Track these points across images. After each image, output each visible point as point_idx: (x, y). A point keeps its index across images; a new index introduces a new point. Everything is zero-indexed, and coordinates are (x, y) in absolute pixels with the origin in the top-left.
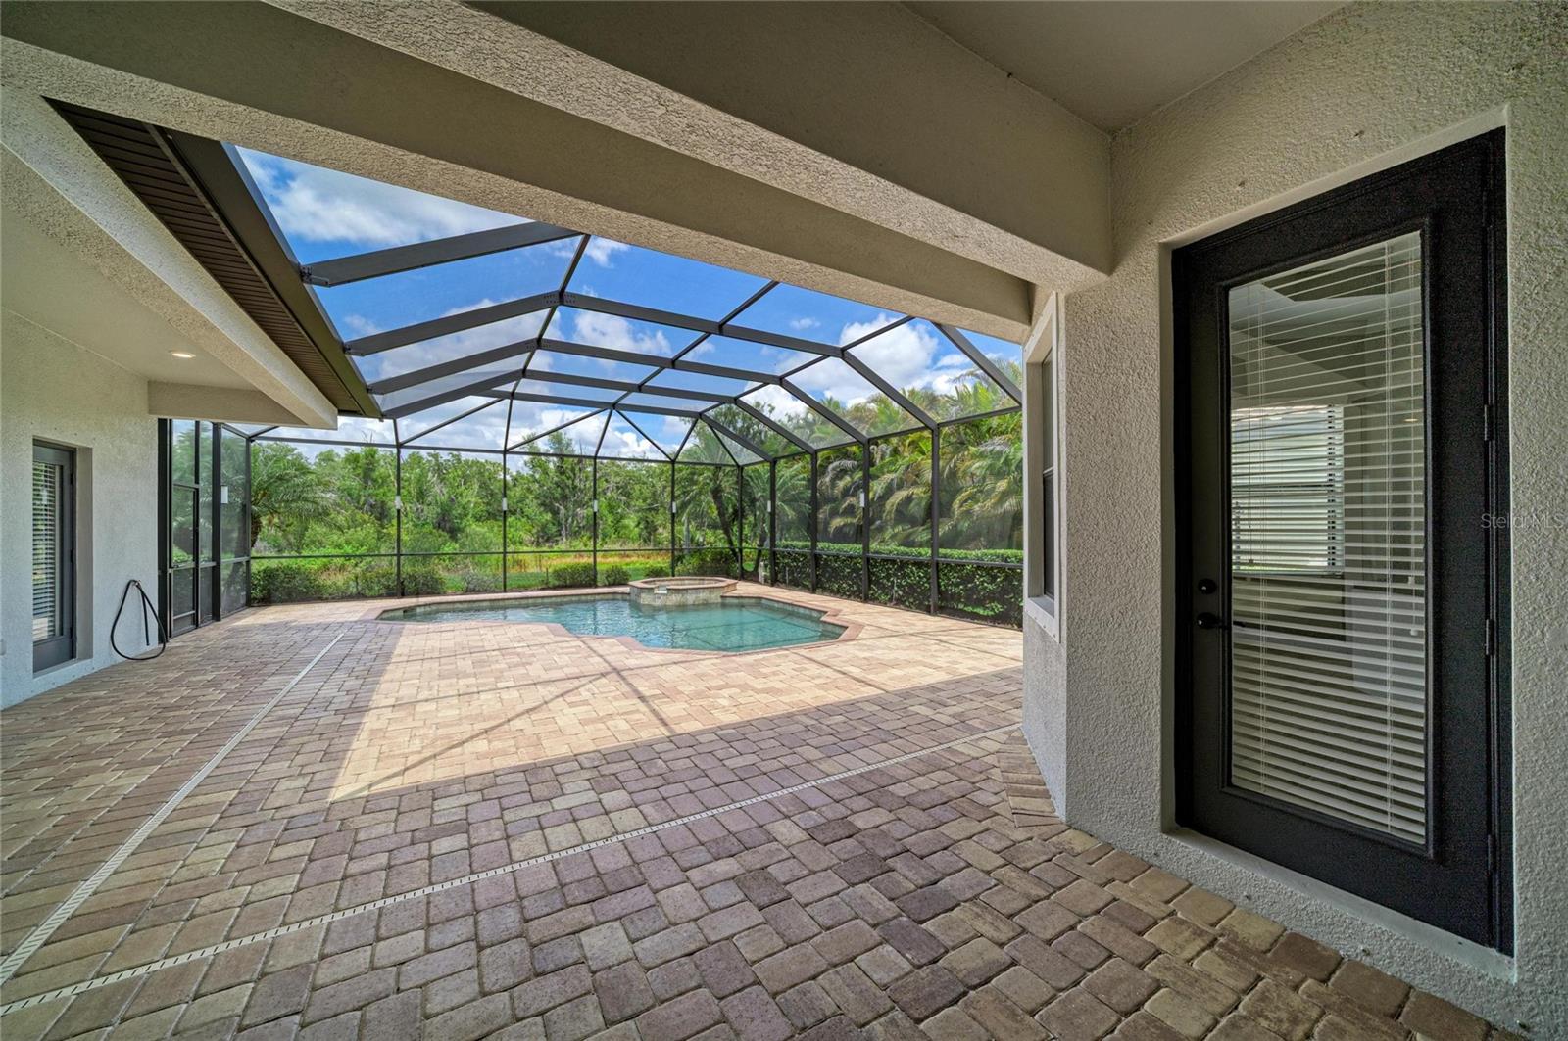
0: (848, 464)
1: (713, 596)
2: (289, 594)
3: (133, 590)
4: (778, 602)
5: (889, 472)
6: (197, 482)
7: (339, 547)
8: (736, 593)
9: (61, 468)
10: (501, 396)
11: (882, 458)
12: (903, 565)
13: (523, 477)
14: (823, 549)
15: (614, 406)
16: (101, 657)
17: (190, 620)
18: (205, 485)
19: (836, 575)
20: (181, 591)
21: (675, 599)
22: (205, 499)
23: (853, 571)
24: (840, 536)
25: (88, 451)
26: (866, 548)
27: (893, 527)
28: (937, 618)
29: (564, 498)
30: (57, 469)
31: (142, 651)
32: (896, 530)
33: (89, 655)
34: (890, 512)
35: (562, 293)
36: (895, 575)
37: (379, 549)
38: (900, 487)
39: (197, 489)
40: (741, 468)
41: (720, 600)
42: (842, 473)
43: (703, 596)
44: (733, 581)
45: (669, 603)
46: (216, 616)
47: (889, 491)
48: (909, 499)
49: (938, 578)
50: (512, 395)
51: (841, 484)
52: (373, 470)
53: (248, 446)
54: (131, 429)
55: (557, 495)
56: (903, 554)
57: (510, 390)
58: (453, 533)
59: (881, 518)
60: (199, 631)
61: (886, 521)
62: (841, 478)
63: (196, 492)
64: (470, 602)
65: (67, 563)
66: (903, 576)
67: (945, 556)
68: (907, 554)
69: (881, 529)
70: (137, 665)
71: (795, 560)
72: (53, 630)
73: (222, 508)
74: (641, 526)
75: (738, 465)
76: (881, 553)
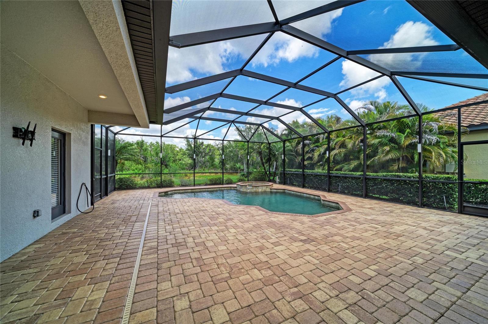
0: (308, 142)
1: (267, 189)
2: (127, 186)
3: (84, 186)
4: (293, 191)
6: (101, 148)
7: (134, 170)
8: (274, 188)
9: (61, 140)
10: (196, 118)
11: (323, 139)
13: (182, 149)
15: (233, 122)
16: (74, 213)
17: (99, 196)
18: (103, 149)
20: (97, 186)
22: (103, 154)
25: (70, 134)
26: (329, 172)
30: (59, 140)
31: (86, 209)
33: (70, 212)
35: (241, 70)
36: (339, 182)
37: (145, 171)
38: (333, 149)
39: (101, 150)
40: (269, 144)
41: (270, 190)
43: (264, 189)
44: (272, 183)
45: (253, 191)
46: (106, 194)
48: (339, 154)
50: (200, 118)
52: (143, 147)
53: (115, 137)
54: (83, 127)
56: (343, 174)
57: (200, 116)
58: (167, 166)
59: (322, 161)
60: (102, 200)
63: (101, 151)
65: (62, 177)
69: (322, 165)
70: (86, 215)
72: (58, 203)
73: (108, 157)
74: (221, 164)
76: (333, 174)
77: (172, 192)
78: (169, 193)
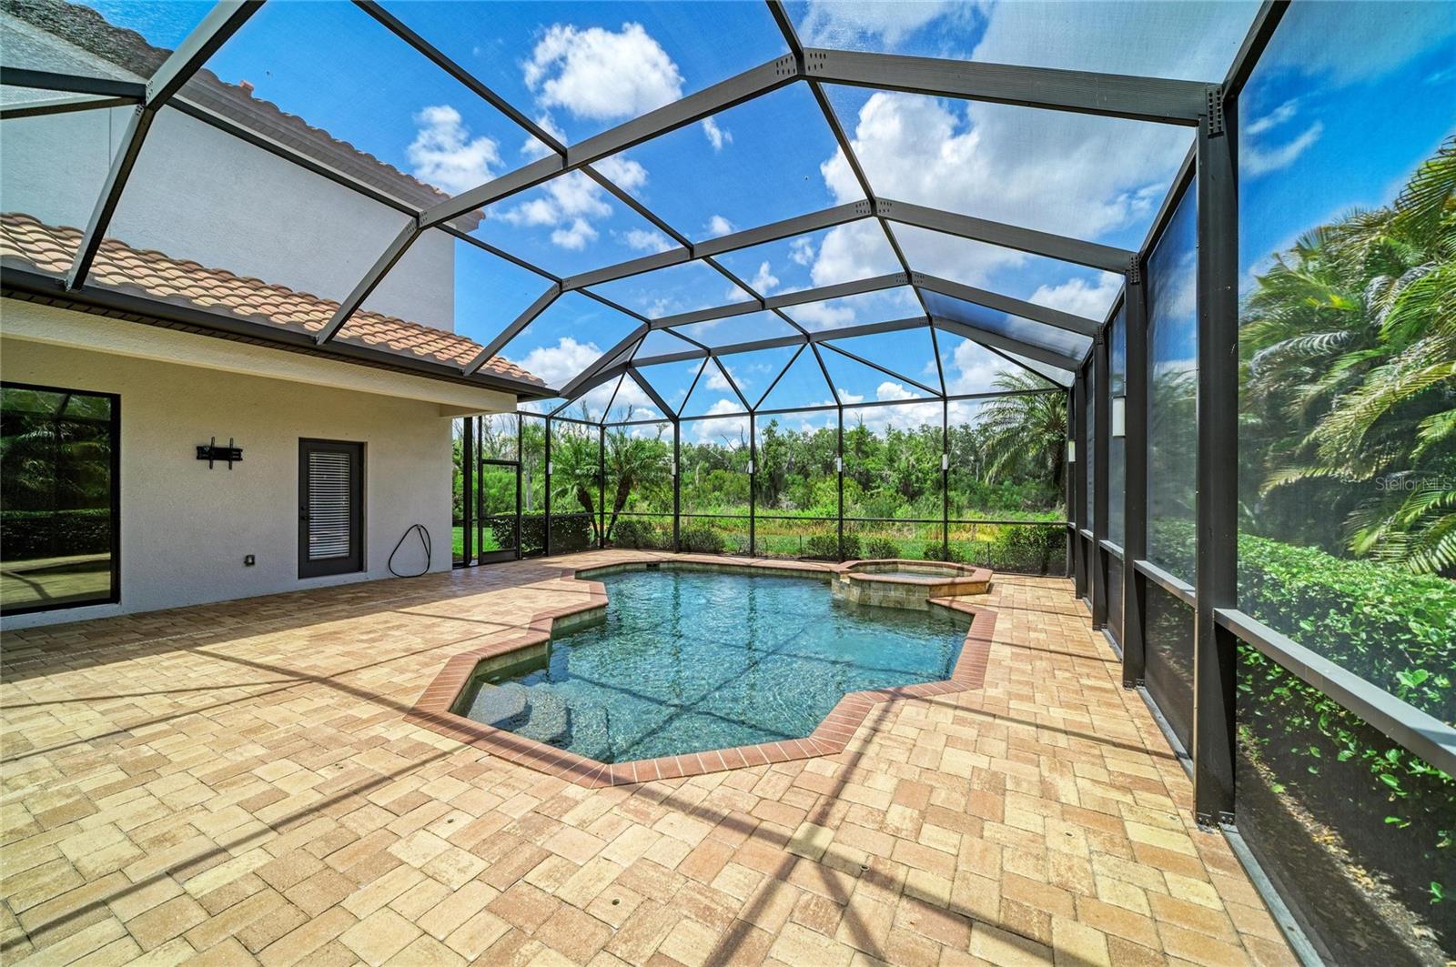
1: (912, 598)
3: (415, 531)
9: (351, 455)
16: (378, 572)
17: (510, 554)
43: (896, 595)
45: (851, 599)
63: (519, 467)
77: (672, 565)
78: (661, 566)
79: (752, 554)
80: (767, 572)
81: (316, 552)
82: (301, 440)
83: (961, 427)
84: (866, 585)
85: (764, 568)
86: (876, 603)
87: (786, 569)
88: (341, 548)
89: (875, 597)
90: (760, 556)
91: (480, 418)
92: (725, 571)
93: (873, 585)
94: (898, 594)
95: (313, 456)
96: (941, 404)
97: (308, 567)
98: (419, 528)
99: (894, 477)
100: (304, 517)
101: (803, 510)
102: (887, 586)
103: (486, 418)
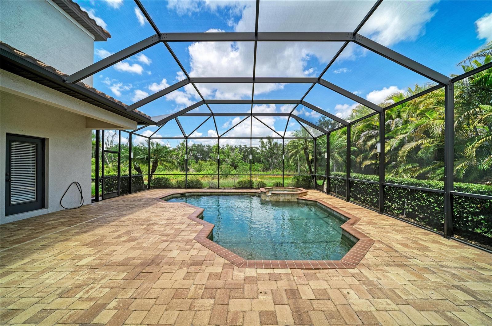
0: (374, 132)
1: (293, 198)
3: (74, 185)
5: (401, 134)
6: (119, 150)
8: (307, 197)
9: (37, 145)
12: (413, 191)
14: (355, 178)
15: (252, 114)
16: (54, 208)
17: (116, 194)
19: (363, 192)
21: (274, 198)
23: (373, 191)
24: (368, 170)
25: (48, 139)
26: (382, 179)
27: (405, 165)
28: (451, 242)
29: (271, 156)
32: (407, 167)
33: (47, 208)
34: (402, 157)
36: (406, 197)
38: (409, 141)
41: (296, 200)
42: (370, 138)
43: (288, 198)
44: (308, 190)
45: (272, 200)
46: (130, 192)
47: (402, 144)
48: (418, 148)
49: (452, 205)
50: (213, 115)
51: (369, 143)
55: (269, 156)
56: (413, 184)
58: (236, 167)
59: (396, 161)
61: (400, 162)
62: (369, 141)
63: (119, 154)
64: (203, 192)
65: (40, 176)
66: (414, 199)
67: (459, 189)
68: (417, 184)
69: (395, 167)
71: (340, 182)
72: (35, 199)
75: (314, 138)
76: (394, 182)
77: (190, 194)
78: (186, 194)
79: (219, 188)
80: (229, 194)
81: (14, 200)
82: (8, 134)
83: (239, 146)
84: (279, 195)
85: (228, 192)
86: (282, 201)
87: (237, 192)
88: (30, 197)
89: (281, 199)
90: (221, 189)
91: (103, 131)
92: (205, 195)
93: (281, 195)
94: (288, 197)
95: (14, 144)
96: (282, 139)
97: (11, 209)
98: (77, 184)
99: (230, 161)
100: (8, 180)
101: (199, 172)
102: (285, 195)
103: (106, 131)
